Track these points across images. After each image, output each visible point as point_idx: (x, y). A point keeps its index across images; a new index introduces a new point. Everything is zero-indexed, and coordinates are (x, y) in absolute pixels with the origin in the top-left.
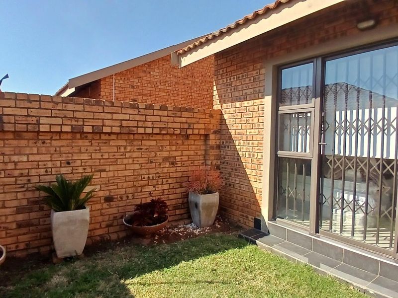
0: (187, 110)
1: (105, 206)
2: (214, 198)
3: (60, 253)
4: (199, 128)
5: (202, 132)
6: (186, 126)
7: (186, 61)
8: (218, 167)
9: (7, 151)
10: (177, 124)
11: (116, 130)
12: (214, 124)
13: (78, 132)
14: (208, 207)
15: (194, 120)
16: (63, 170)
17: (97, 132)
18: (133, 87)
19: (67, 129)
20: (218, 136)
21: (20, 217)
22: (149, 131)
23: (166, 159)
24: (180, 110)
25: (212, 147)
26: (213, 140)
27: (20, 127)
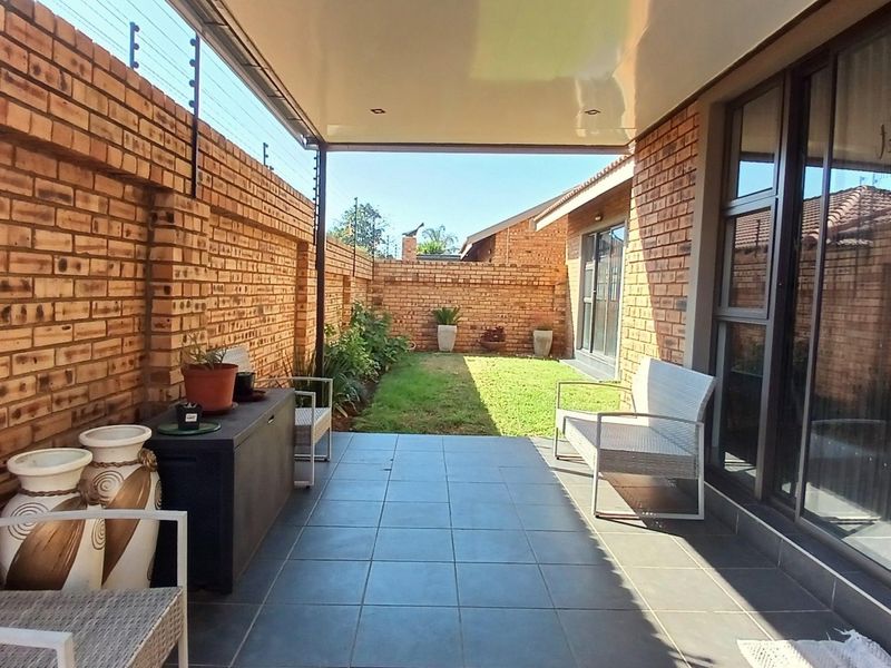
0: (533, 267)
1: (471, 331)
2: (549, 334)
3: (441, 348)
4: (545, 281)
5: (547, 284)
6: (532, 279)
7: (540, 226)
8: (563, 313)
9: (420, 292)
10: (524, 277)
11: (478, 281)
12: (559, 277)
13: (455, 282)
14: (543, 341)
15: (539, 275)
16: (447, 306)
17: (467, 283)
18: (527, 238)
19: (449, 280)
20: (563, 287)
21: (424, 330)
22: (502, 282)
23: (517, 304)
24: (528, 267)
25: (557, 296)
26: (559, 290)
27: (427, 280)
